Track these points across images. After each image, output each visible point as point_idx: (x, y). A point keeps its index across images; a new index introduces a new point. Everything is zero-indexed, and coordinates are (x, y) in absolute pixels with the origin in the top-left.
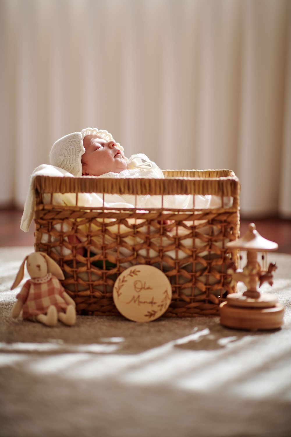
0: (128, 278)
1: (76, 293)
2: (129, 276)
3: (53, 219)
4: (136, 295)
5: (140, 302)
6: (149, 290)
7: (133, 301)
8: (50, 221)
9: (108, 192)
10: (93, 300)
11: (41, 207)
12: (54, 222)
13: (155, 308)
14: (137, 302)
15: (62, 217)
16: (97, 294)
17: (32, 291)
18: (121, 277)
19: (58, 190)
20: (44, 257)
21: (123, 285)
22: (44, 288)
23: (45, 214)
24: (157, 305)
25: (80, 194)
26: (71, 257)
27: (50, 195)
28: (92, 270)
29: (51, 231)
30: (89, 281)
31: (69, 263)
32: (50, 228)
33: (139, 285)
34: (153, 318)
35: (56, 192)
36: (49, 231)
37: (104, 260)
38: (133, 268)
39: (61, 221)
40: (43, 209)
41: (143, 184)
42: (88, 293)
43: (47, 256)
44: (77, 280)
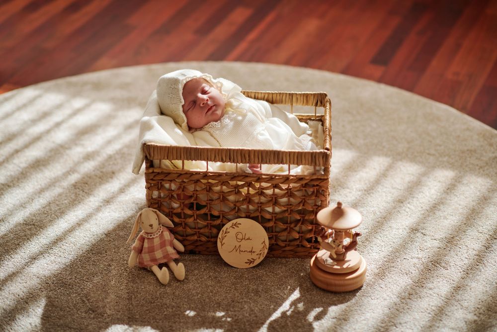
0: (231, 230)
1: (184, 238)
2: (231, 228)
3: (162, 180)
4: (238, 244)
5: (240, 251)
6: (249, 241)
7: (235, 250)
8: (160, 181)
9: (211, 160)
10: (199, 243)
11: (151, 171)
12: (163, 183)
13: (254, 256)
14: (238, 251)
15: (170, 179)
16: (203, 239)
17: (146, 245)
18: (224, 228)
19: (166, 158)
20: (156, 212)
21: (226, 236)
22: (157, 241)
23: (154, 176)
24: (256, 253)
25: (186, 161)
26: (179, 211)
27: (159, 161)
28: (198, 221)
29: (160, 189)
30: (195, 228)
31: (179, 215)
32: (160, 186)
33: (240, 236)
34: (252, 265)
35: (164, 159)
36: (159, 189)
37: (209, 213)
38: (234, 221)
39: (169, 182)
40: (153, 172)
41: (243, 155)
42: (195, 238)
43: (158, 212)
44: (185, 228)
